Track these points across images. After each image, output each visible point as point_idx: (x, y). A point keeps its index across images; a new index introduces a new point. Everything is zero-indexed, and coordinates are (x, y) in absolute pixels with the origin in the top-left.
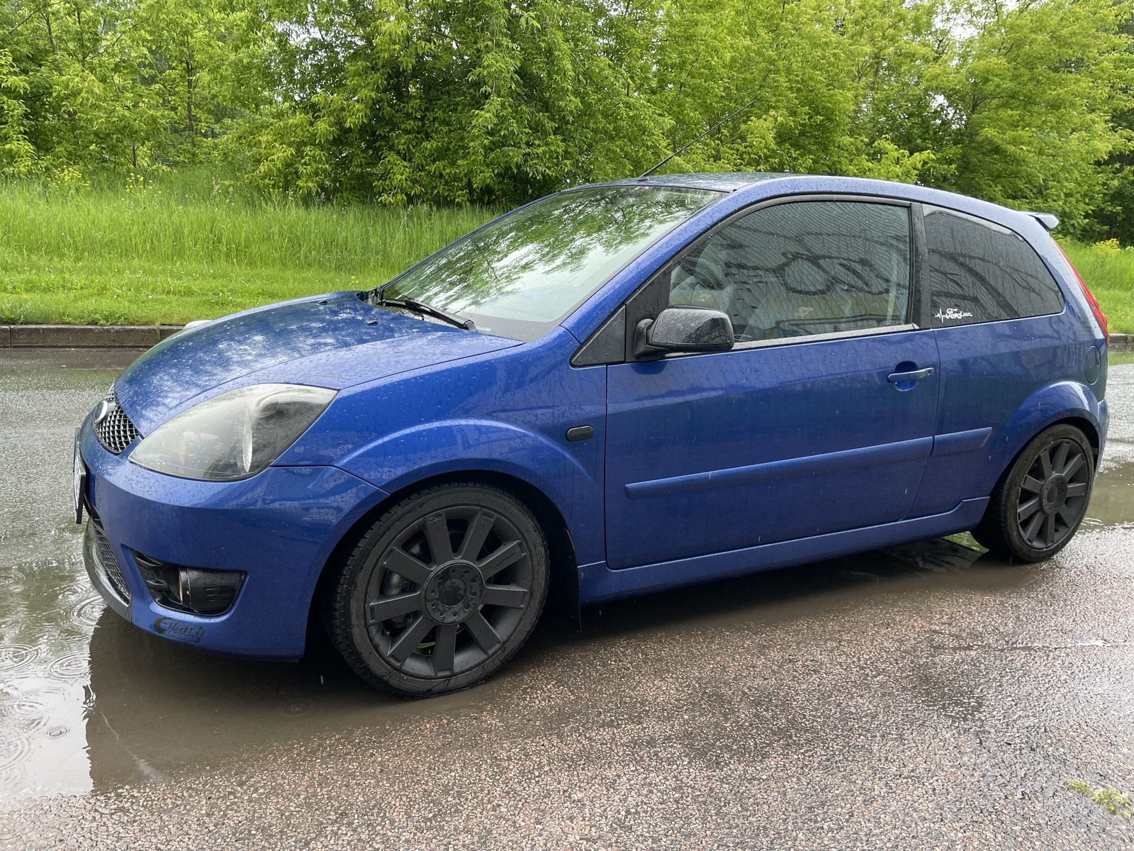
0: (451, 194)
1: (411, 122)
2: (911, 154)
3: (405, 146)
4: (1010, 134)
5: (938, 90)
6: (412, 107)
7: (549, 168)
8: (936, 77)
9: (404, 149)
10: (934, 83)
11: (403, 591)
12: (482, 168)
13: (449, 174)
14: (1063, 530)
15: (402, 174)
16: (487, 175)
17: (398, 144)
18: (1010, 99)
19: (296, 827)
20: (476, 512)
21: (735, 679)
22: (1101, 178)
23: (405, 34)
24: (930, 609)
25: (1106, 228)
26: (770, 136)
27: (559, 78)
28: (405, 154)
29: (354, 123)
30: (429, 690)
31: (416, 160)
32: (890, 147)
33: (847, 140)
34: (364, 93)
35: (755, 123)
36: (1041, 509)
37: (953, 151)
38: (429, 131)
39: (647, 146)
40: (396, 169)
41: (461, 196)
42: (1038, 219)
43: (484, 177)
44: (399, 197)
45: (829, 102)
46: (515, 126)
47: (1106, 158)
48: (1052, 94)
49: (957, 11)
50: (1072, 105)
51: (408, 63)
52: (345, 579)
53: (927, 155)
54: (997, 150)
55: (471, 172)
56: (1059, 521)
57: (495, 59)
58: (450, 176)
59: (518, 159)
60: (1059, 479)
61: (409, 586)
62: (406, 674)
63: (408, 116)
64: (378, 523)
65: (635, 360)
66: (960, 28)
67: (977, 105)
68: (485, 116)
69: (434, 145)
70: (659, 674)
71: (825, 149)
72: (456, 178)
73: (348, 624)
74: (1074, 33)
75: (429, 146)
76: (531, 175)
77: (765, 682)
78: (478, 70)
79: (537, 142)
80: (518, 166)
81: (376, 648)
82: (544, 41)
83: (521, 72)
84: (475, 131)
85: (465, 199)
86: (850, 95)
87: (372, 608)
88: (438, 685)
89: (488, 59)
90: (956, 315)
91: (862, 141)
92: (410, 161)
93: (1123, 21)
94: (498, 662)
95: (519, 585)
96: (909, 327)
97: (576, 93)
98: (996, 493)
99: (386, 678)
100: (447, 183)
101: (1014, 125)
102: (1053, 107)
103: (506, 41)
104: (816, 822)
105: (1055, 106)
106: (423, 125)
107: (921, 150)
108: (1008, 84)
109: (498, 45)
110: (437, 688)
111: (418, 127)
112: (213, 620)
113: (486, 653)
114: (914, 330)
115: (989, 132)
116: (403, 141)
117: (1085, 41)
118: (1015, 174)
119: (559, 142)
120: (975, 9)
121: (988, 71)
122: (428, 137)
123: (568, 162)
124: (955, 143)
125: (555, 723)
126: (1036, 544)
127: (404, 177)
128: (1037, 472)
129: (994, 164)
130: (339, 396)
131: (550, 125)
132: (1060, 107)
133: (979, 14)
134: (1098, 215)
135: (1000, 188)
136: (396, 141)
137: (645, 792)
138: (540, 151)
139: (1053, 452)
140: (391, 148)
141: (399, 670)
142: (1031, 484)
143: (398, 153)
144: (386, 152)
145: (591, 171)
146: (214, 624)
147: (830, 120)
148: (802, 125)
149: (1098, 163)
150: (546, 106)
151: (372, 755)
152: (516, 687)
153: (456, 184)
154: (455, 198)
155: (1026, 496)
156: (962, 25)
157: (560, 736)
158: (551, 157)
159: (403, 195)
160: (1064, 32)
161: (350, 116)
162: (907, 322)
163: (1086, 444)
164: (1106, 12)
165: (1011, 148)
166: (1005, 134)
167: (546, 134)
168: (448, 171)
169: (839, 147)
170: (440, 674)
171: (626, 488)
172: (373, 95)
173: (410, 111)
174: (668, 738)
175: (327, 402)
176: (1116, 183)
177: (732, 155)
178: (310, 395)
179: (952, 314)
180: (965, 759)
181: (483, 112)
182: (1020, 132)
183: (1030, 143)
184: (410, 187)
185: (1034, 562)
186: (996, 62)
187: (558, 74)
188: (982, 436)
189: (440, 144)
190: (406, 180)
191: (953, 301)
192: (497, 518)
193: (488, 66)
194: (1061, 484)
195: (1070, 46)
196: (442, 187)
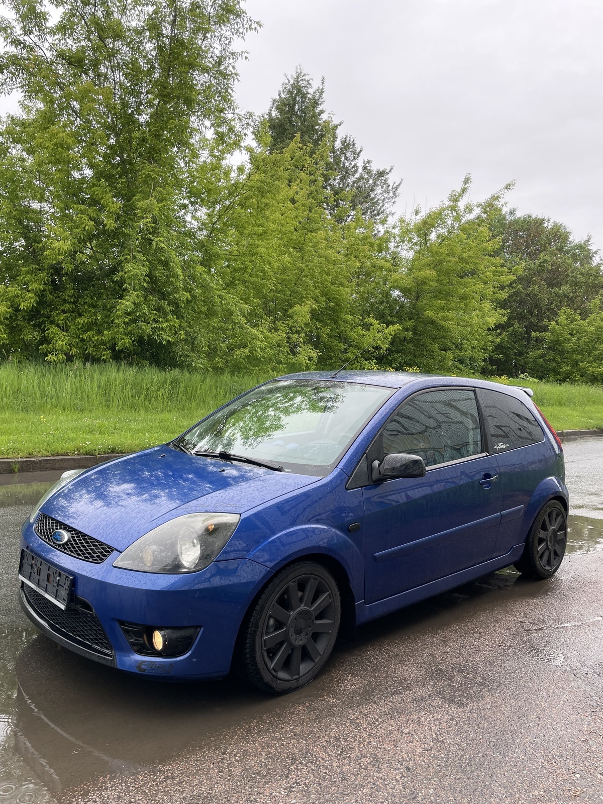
0: (98, 353)
1: (67, 305)
2: (388, 327)
3: (63, 322)
4: (440, 315)
5: (396, 288)
6: (68, 295)
7: (170, 336)
8: (396, 281)
9: (63, 323)
10: (396, 284)
11: (276, 630)
12: (122, 336)
13: (97, 340)
14: (557, 558)
15: (62, 341)
16: (127, 341)
17: (58, 320)
18: (438, 294)
19: (274, 769)
20: (310, 578)
21: (442, 660)
22: (490, 338)
23: (69, 249)
24: (512, 611)
25: (494, 367)
26: (308, 317)
27: (173, 280)
28: (63, 327)
29: (27, 306)
30: (290, 688)
31: (72, 331)
32: (375, 322)
33: (349, 317)
34: (34, 286)
35: (297, 308)
36: (547, 548)
37: (410, 324)
38: (81, 311)
39: (235, 323)
40: (57, 338)
41: (106, 354)
42: (525, 392)
43: (125, 342)
44: (61, 356)
45: (337, 294)
46: (146, 309)
47: (493, 327)
48: (462, 291)
49: (403, 242)
50: (473, 298)
51: (68, 267)
52: (252, 624)
53: (397, 327)
54: (433, 322)
55: (114, 338)
56: (556, 554)
57: (133, 267)
58: (97, 342)
59: (149, 331)
60: (554, 530)
61: (279, 625)
62: (280, 679)
63: (65, 301)
64: (267, 589)
65: (373, 483)
66: (405, 252)
67: (419, 297)
68: (126, 304)
69: (86, 321)
70: (402, 662)
71: (335, 322)
72: (103, 343)
73: (253, 651)
74: (471, 256)
75: (82, 322)
76: (158, 341)
77: (458, 660)
78: (121, 274)
79: (161, 320)
80: (149, 336)
81: (266, 664)
82: (163, 256)
83: (149, 275)
84: (119, 313)
85: (109, 357)
86: (348, 290)
87: (265, 641)
88: (293, 684)
89: (128, 267)
90: (502, 446)
91: (358, 318)
92: (67, 331)
93: (495, 249)
94: (320, 667)
95: (329, 619)
96: (484, 454)
97: (186, 289)
98: (527, 541)
99: (270, 683)
100: (95, 346)
101: (442, 309)
102: (463, 298)
103: (140, 256)
104: (525, 724)
105: (464, 298)
106: (76, 306)
107: (393, 323)
108: (434, 284)
109: (135, 257)
110: (293, 686)
111: (73, 308)
112: (179, 659)
113: (314, 662)
114: (487, 456)
115: (429, 313)
116: (62, 318)
117: (477, 261)
118: (445, 338)
119: (176, 320)
120: (414, 241)
121: (426, 278)
122: (80, 315)
123: (182, 332)
124: (410, 319)
125: (367, 695)
126: (547, 568)
127: (64, 343)
128: (544, 528)
129: (432, 331)
130: (242, 518)
131: (168, 308)
132: (467, 299)
133: (416, 244)
134: (492, 361)
135: (437, 345)
136: (56, 318)
137: (437, 723)
138: (164, 325)
139: (550, 515)
140: (52, 322)
141: (276, 677)
142: (542, 534)
143: (58, 326)
144: (48, 325)
145: (196, 337)
146: (180, 661)
147: (337, 305)
148: (322, 308)
149: (489, 329)
150: (163, 296)
151: (283, 728)
152: (331, 681)
153: (102, 347)
154: (101, 356)
155: (541, 541)
156: (407, 250)
157: (375, 703)
158: (170, 329)
159: (63, 355)
160: (464, 255)
161: (24, 302)
162: (482, 452)
163: (563, 510)
164: (487, 245)
165: (443, 323)
166: (438, 314)
167: (166, 314)
168: (96, 338)
169: (344, 321)
170: (294, 678)
171: (374, 557)
172: (41, 287)
173: (67, 298)
174: (430, 696)
175: (237, 521)
176: (498, 340)
177: (284, 327)
178: (226, 518)
179: (501, 446)
180: (573, 684)
181: (124, 301)
182: (447, 313)
183: (452, 319)
184: (68, 349)
185: (547, 578)
186: (430, 273)
187: (173, 277)
188: (519, 510)
189: (90, 320)
190: (66, 344)
191: (500, 439)
192: (320, 581)
193: (128, 271)
194: (555, 533)
195: (467, 263)
196: (91, 349)
